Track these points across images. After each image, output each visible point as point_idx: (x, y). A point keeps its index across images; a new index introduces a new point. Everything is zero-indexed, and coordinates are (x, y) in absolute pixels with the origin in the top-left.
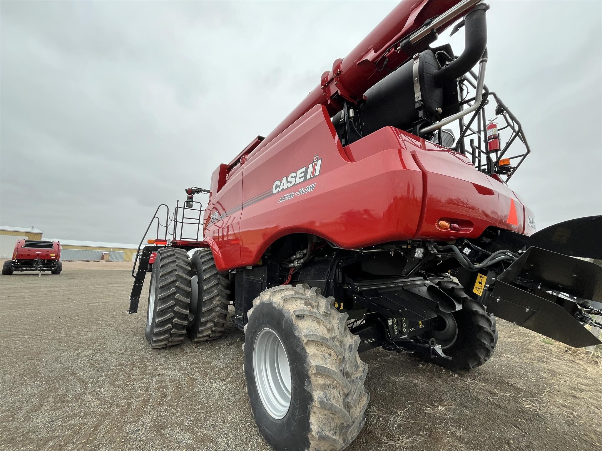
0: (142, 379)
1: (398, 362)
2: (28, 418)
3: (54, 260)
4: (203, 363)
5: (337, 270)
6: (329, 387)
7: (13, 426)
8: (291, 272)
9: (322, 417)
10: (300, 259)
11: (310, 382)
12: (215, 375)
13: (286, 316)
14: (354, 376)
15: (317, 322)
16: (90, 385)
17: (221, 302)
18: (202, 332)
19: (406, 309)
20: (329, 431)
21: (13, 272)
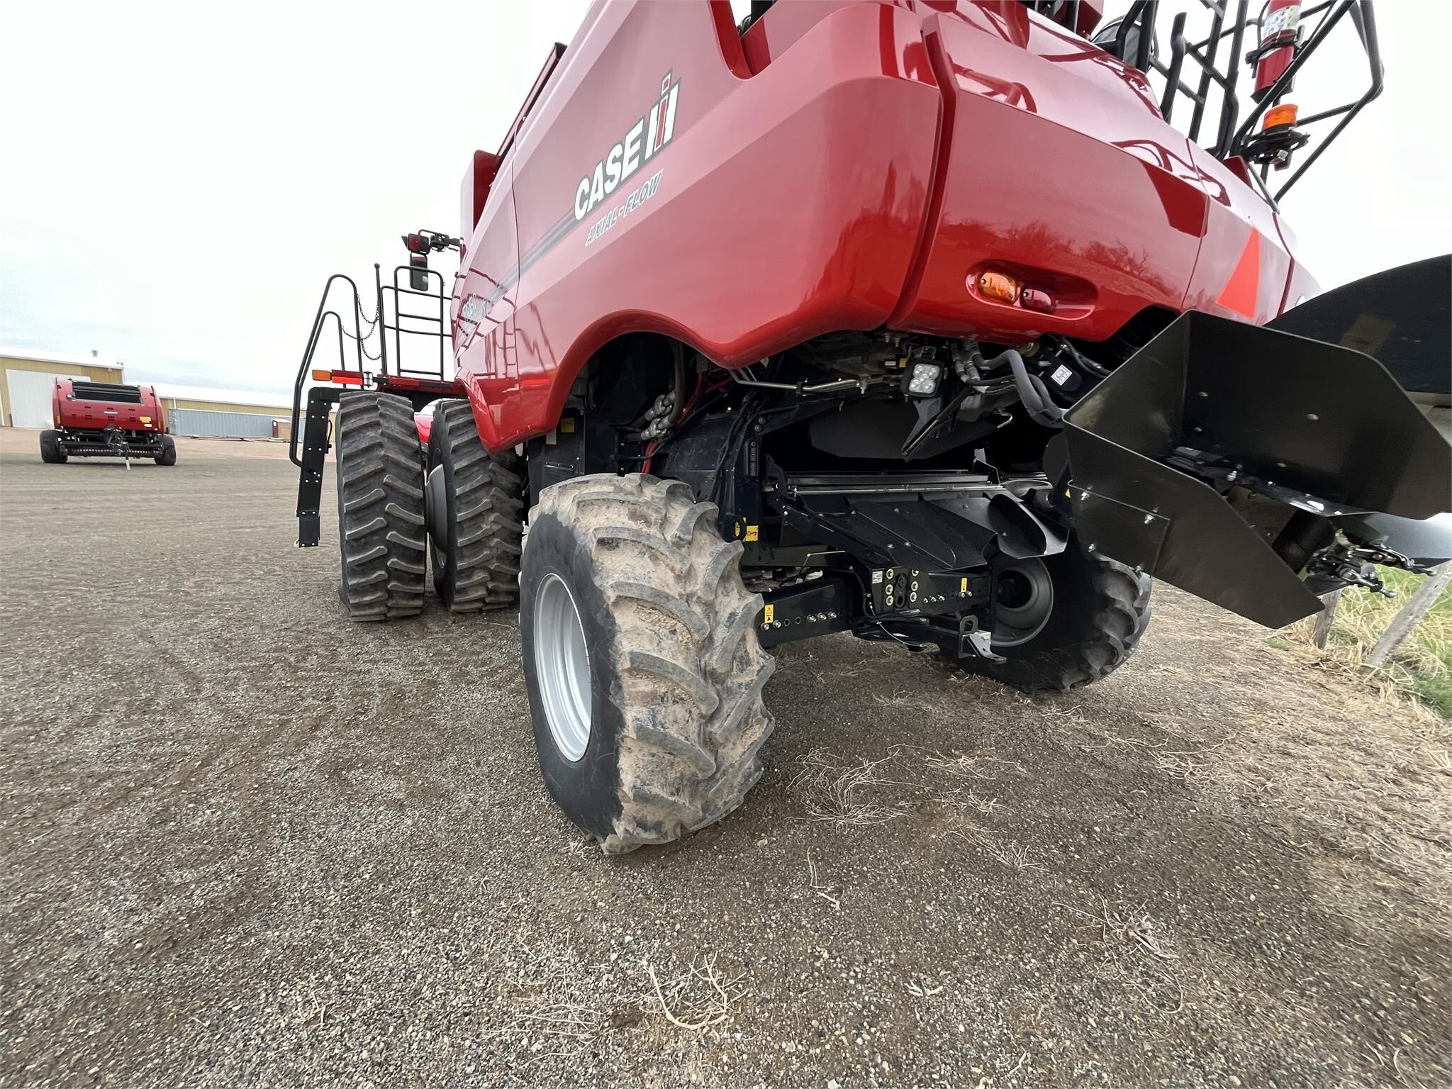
0: (319, 678)
1: (903, 669)
2: (68, 737)
3: (151, 431)
4: (464, 653)
5: (746, 445)
6: (662, 699)
7: (34, 749)
8: (650, 453)
9: (645, 758)
10: (661, 416)
11: (620, 687)
12: (481, 677)
13: (579, 542)
14: (735, 681)
15: (650, 557)
16: (208, 685)
17: (503, 527)
18: (463, 590)
19: (907, 544)
20: (663, 785)
21: (66, 458)
